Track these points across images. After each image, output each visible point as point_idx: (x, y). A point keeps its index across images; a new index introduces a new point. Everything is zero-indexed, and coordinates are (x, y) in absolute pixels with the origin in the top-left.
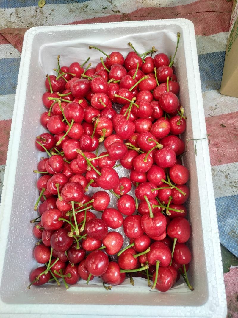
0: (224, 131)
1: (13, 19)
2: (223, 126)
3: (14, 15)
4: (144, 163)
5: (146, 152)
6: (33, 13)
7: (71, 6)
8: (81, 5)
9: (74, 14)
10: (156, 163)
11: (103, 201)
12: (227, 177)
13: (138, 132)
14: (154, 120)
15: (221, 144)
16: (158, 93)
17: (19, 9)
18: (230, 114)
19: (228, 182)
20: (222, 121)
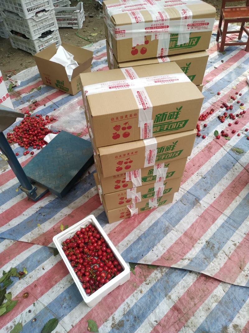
0: (116, 233)
1: (32, 236)
2: (115, 232)
3: (32, 234)
4: (100, 253)
5: (99, 250)
6: (38, 230)
7: (49, 221)
8: (52, 219)
9: (52, 223)
10: (103, 251)
11: (96, 267)
12: (123, 245)
13: (95, 247)
14: (97, 242)
15: (117, 237)
16: (94, 235)
17: (32, 231)
18: (115, 228)
19: (124, 246)
20: (114, 231)
